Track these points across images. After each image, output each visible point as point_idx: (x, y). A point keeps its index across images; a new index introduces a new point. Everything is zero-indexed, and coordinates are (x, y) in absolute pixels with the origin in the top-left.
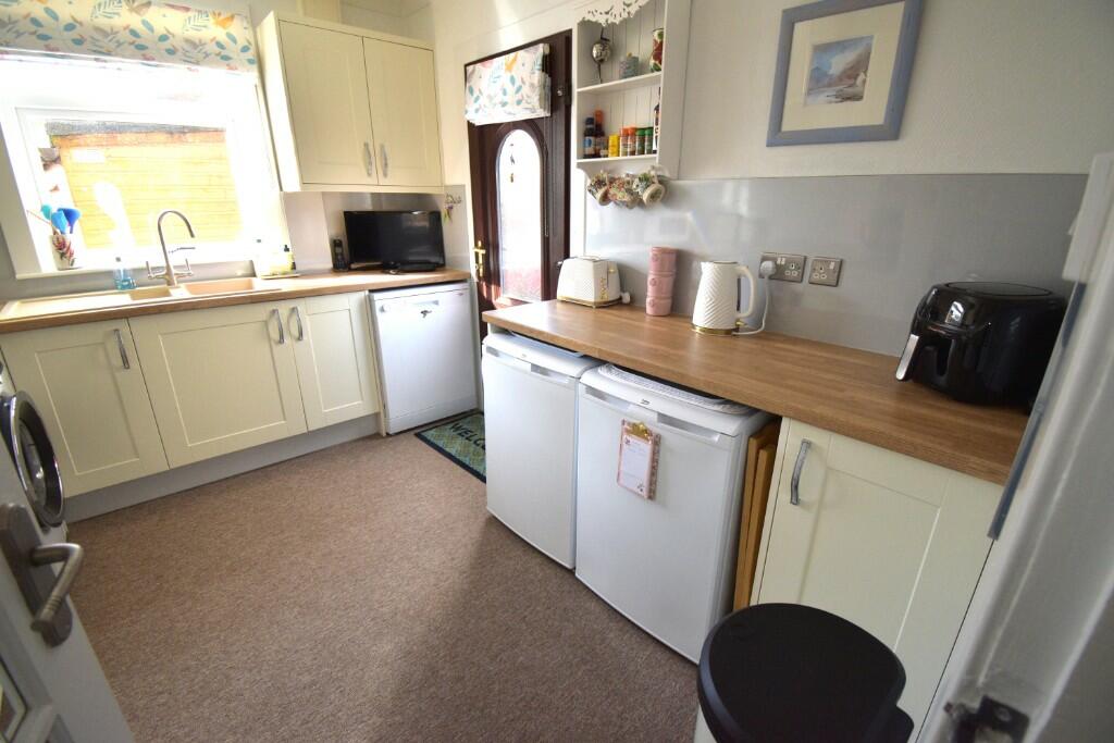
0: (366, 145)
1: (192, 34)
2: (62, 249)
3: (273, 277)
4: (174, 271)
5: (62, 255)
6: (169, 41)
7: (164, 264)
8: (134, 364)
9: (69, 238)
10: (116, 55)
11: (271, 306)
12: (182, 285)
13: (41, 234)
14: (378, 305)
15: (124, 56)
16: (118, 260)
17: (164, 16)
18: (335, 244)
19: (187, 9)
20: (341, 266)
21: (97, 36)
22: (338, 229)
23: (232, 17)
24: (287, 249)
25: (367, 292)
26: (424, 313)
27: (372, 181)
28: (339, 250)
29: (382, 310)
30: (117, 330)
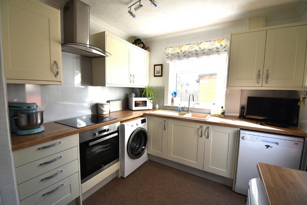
0: (259, 71)
1: (210, 47)
2: (172, 100)
3: (215, 116)
4: (190, 109)
5: (172, 102)
6: (204, 51)
7: (188, 107)
8: (166, 130)
9: (174, 98)
10: (191, 57)
11: (201, 125)
12: (191, 113)
13: (170, 97)
14: (241, 135)
15: (192, 57)
16: (180, 104)
17: (204, 45)
18: (242, 108)
19: (211, 41)
20: (242, 117)
21: (188, 54)
22: (245, 103)
23: (223, 39)
24: (222, 108)
25: (239, 129)
26: (268, 146)
27: (258, 85)
28: (243, 110)
29: (243, 138)
30: (165, 121)
